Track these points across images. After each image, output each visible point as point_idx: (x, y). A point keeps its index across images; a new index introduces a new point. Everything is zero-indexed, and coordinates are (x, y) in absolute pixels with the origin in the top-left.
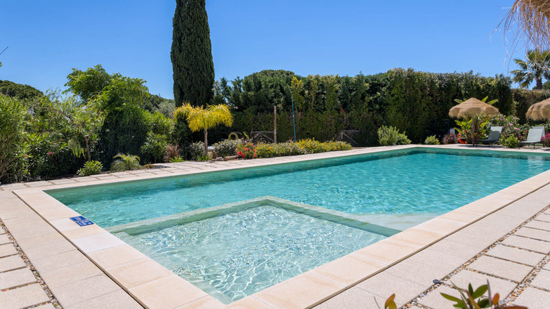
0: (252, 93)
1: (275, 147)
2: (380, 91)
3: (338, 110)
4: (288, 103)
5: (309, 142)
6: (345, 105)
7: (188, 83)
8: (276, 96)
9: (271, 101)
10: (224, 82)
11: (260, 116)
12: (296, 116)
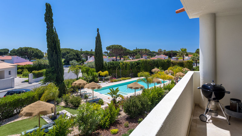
0: (112, 66)
1: (117, 79)
2: (139, 65)
3: (130, 69)
4: (119, 67)
5: (123, 78)
6: (131, 68)
7: (98, 64)
8: (117, 66)
9: (116, 67)
10: (106, 63)
11: (113, 70)
12: (121, 71)
